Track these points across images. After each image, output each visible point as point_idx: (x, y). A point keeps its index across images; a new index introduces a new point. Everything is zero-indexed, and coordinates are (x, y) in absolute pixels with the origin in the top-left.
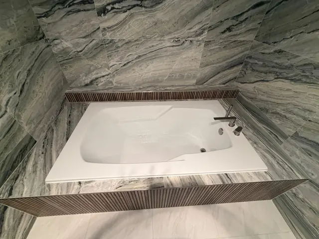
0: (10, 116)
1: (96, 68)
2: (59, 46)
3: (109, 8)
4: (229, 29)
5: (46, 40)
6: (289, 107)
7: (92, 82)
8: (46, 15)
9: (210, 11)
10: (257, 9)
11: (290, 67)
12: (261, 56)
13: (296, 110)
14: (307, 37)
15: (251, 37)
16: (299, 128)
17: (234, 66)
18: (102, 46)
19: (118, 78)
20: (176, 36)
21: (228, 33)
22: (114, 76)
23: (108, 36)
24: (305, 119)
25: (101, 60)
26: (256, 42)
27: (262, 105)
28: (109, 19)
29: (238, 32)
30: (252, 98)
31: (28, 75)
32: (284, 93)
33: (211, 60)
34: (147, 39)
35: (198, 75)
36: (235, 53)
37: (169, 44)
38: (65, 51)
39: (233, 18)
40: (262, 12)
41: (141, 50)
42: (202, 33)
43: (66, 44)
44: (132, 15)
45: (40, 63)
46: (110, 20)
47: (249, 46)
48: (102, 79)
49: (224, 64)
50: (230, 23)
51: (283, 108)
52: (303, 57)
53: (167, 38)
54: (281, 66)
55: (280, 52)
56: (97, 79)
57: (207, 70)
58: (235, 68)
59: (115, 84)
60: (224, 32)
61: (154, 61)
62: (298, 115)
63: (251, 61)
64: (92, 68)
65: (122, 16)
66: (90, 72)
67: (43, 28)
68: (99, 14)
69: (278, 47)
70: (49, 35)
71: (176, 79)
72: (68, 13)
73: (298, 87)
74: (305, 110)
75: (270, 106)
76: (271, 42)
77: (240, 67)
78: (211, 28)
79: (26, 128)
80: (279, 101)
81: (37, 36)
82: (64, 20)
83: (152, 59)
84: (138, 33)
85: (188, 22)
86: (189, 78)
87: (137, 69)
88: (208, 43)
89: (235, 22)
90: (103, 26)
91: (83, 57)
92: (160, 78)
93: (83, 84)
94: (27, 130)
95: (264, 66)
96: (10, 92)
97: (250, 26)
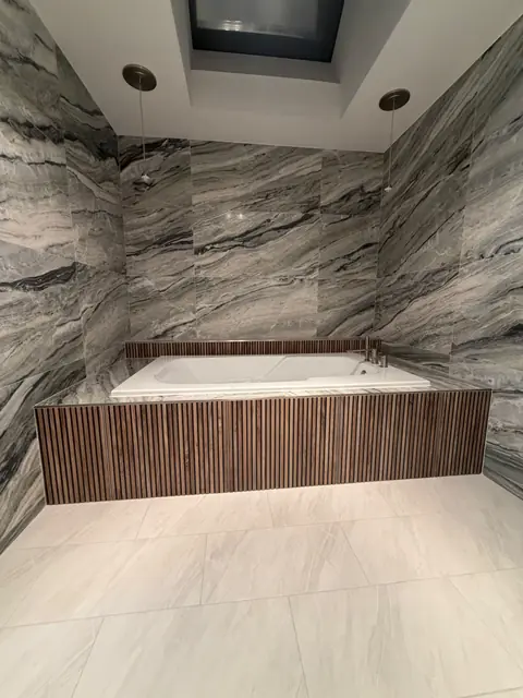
0: (80, 326)
1: (178, 312)
2: (138, 285)
3: (208, 247)
4: (343, 268)
5: (127, 277)
6: (433, 322)
7: (165, 333)
8: (137, 254)
9: (317, 250)
10: (366, 250)
11: (415, 286)
12: (389, 290)
13: (440, 321)
14: (415, 256)
15: (371, 276)
16: (452, 337)
17: (364, 310)
18: (193, 285)
19: (205, 326)
20: (283, 274)
21: (343, 272)
22: (199, 324)
23: (202, 274)
24: (451, 324)
25: (186, 302)
26: (379, 280)
27: (410, 339)
28: (206, 257)
29: (355, 270)
30: (396, 340)
31: (106, 297)
32: (422, 311)
33: (331, 302)
34: (248, 278)
35: (318, 322)
36: (360, 294)
37: (274, 283)
38: (144, 291)
39: (344, 257)
40: (374, 252)
41: (240, 290)
42: (313, 271)
43: (148, 283)
44: (233, 254)
45: (114, 295)
46: (207, 259)
47: (374, 286)
48: (183, 328)
49: (349, 307)
50: (342, 262)
51: (429, 327)
52: (421, 272)
53: (271, 276)
54: (409, 289)
55: (402, 277)
56: (174, 327)
57: (329, 315)
58: (366, 314)
59: (198, 336)
60: (338, 270)
61: (257, 303)
62: (443, 325)
63: (382, 300)
64: (172, 312)
65: (222, 255)
66: (168, 316)
67: (128, 266)
68: (196, 253)
69: (399, 274)
70: (131, 273)
71: (287, 328)
72: (162, 252)
73: (430, 298)
74: (446, 315)
75: (418, 334)
76: (391, 272)
77: (373, 311)
78: (322, 267)
79: (85, 350)
80: (423, 323)
81: (121, 270)
82: (155, 258)
83: (254, 300)
84: (237, 271)
85: (294, 261)
86: (305, 326)
87: (232, 313)
88: (321, 282)
89: (347, 261)
90: (197, 264)
91: (164, 297)
92: (265, 327)
93: (152, 336)
94: (84, 355)
95: (396, 296)
96: (90, 303)
97: (367, 264)
